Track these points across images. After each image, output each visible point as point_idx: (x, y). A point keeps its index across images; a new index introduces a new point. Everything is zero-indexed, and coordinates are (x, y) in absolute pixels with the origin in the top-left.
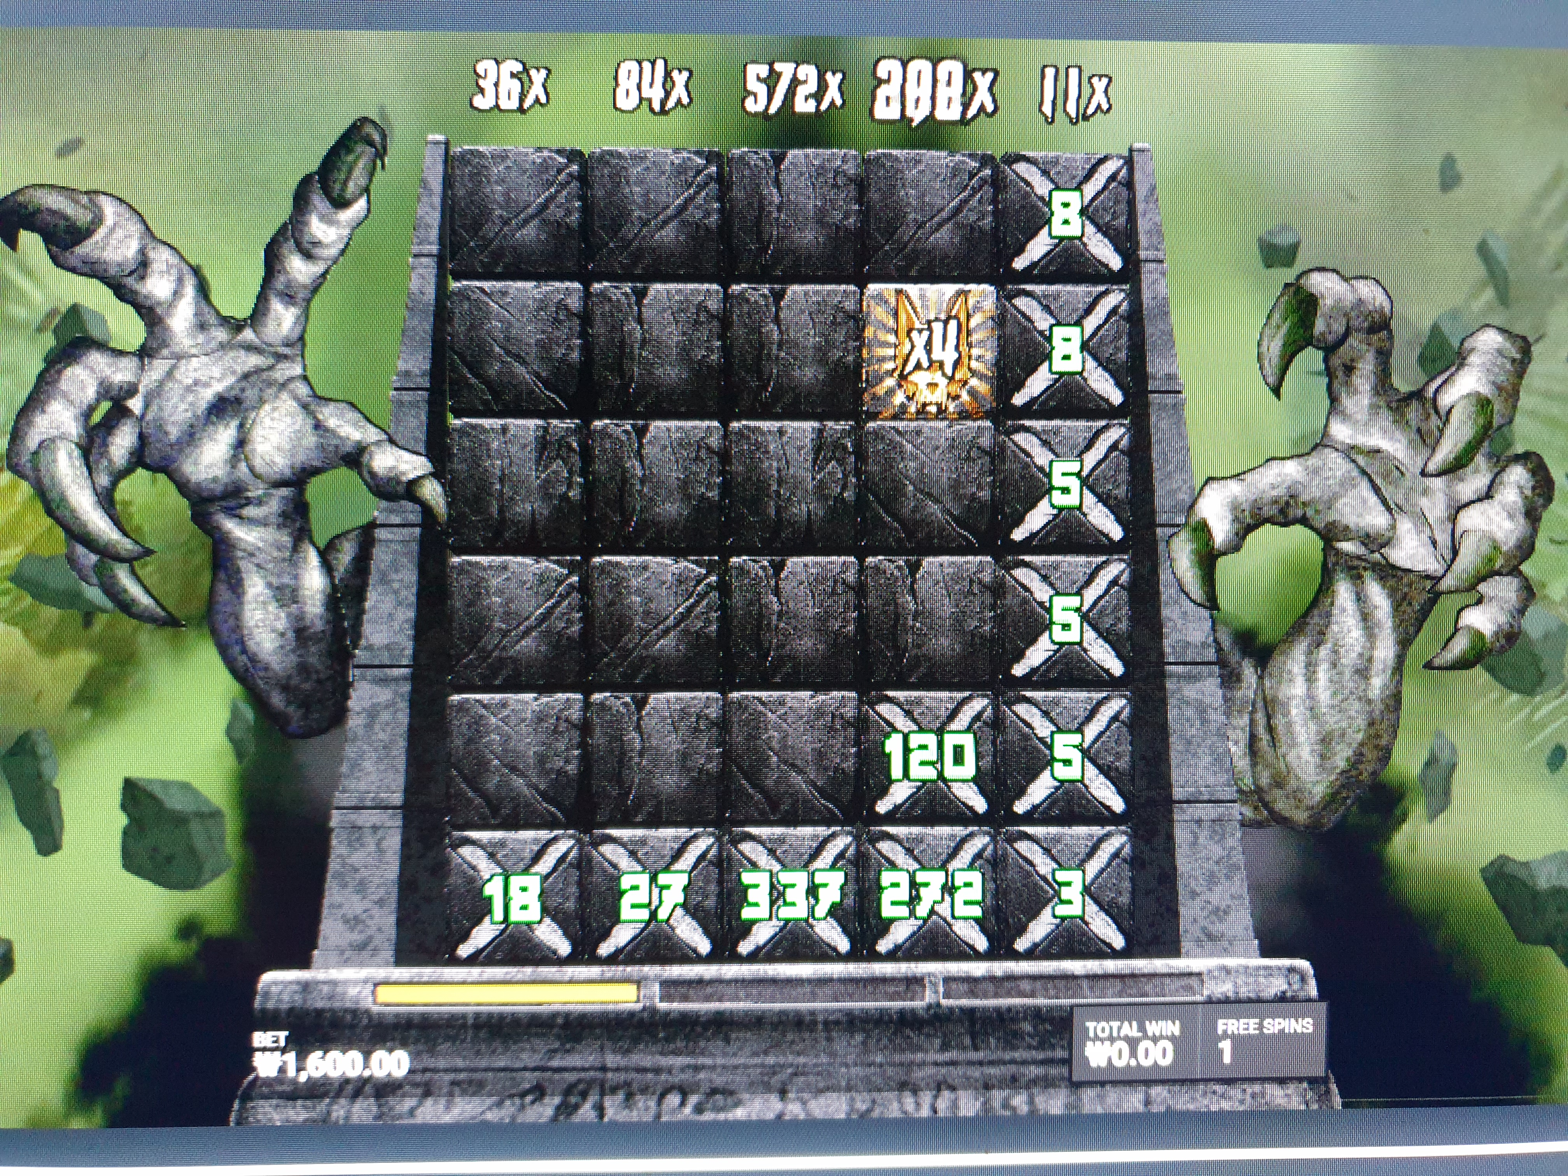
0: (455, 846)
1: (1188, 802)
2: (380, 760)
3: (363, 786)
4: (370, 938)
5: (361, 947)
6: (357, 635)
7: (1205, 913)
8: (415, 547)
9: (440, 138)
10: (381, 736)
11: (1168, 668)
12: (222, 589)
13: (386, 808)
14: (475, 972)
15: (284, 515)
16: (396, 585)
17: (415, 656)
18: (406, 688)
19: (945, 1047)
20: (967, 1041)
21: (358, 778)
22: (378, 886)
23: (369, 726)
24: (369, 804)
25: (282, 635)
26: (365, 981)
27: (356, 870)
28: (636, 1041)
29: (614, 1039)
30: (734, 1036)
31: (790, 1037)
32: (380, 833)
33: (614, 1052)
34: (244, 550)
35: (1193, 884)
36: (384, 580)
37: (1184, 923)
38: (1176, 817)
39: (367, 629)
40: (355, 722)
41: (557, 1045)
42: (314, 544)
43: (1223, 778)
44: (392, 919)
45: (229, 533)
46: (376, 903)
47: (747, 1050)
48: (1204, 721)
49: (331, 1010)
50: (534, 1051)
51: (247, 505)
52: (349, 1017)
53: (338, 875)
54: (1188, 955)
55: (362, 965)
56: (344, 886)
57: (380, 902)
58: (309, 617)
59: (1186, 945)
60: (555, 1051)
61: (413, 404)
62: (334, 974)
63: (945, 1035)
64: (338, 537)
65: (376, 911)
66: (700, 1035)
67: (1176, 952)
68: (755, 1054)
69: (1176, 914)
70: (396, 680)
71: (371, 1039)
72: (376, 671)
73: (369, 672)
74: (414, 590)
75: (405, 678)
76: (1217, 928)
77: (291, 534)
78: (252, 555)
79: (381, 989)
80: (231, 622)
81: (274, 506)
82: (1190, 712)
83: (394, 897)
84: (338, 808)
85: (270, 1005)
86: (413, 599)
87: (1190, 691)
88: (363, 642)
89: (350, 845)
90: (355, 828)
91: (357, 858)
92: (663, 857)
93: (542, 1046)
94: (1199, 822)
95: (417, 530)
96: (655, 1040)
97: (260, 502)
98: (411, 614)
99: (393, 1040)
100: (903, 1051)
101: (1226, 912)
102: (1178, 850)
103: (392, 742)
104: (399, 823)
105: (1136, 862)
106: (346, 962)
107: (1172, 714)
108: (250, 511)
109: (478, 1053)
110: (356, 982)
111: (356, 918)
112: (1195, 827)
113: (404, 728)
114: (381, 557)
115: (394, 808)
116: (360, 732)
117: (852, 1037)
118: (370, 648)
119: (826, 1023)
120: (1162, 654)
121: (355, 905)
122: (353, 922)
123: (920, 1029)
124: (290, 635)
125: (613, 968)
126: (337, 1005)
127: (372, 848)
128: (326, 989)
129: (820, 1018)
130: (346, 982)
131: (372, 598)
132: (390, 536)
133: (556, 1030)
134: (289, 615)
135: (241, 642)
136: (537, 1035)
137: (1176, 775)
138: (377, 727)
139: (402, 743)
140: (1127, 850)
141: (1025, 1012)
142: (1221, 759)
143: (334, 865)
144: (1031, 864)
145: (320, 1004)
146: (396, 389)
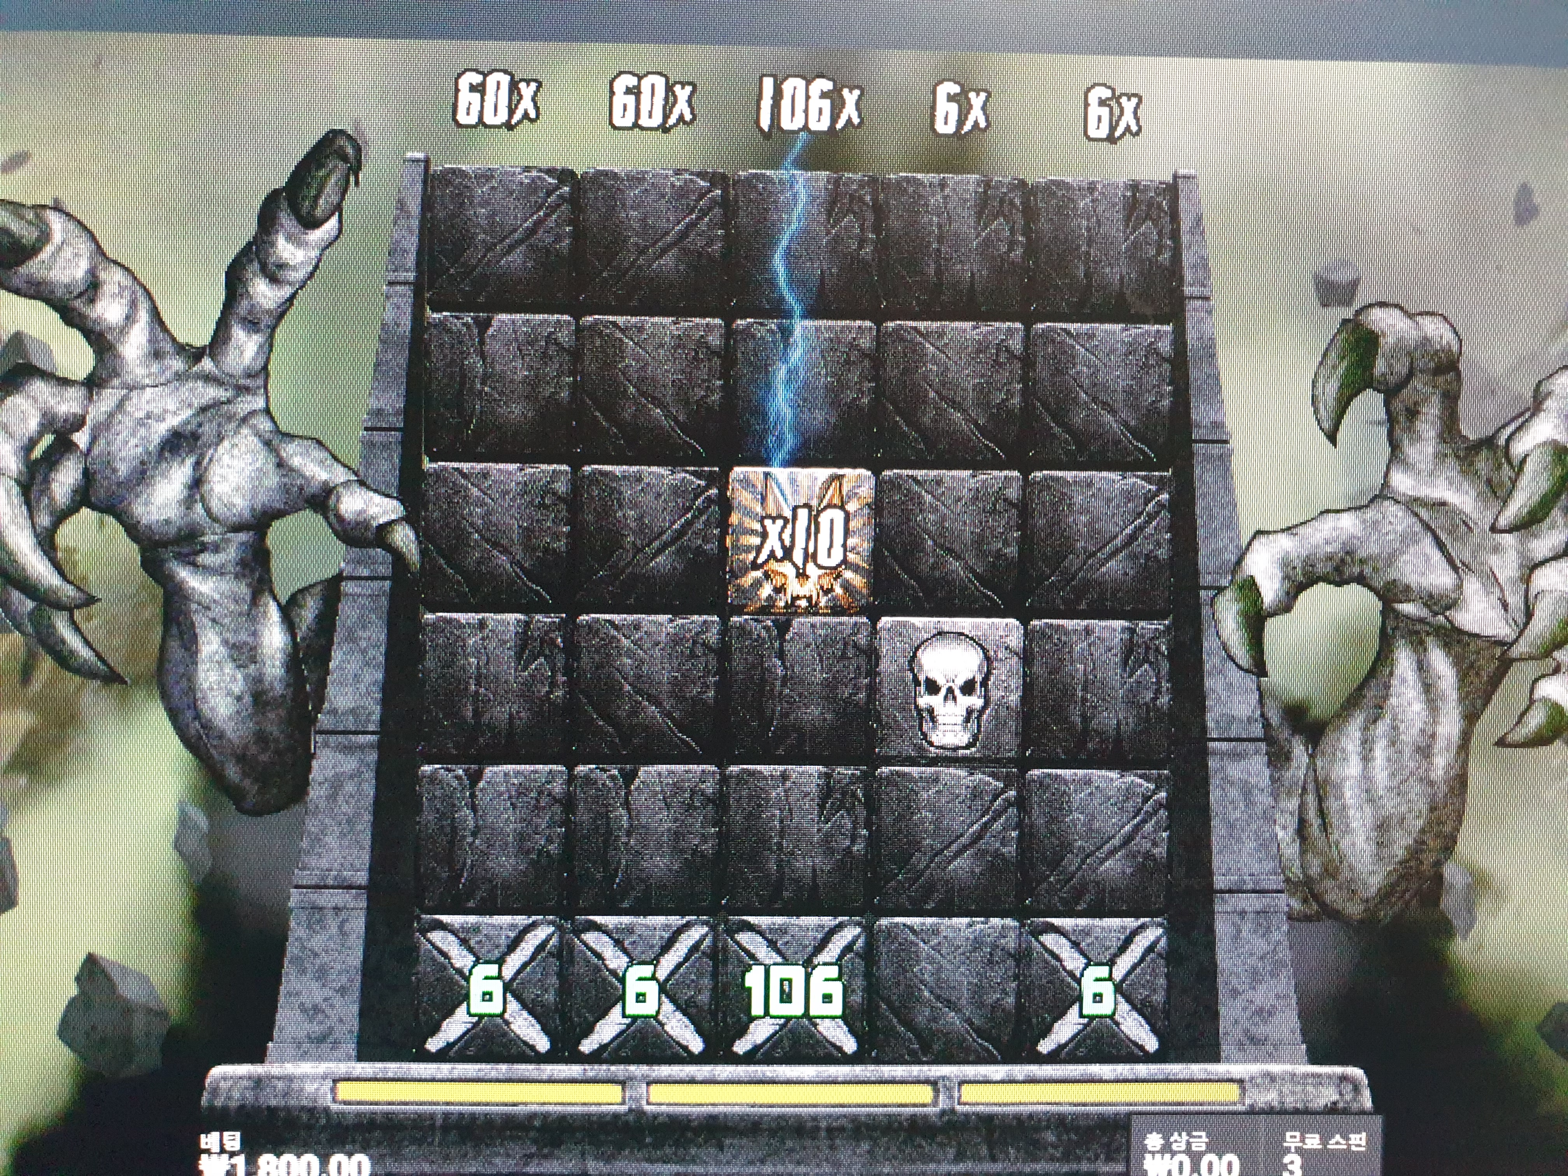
0: (424, 932)
1: (1230, 891)
2: (343, 835)
3: (324, 863)
4: (331, 1029)
5: (321, 1039)
6: (320, 697)
7: (1248, 1013)
8: (384, 601)
9: (420, 155)
10: (345, 808)
11: (1211, 744)
12: (174, 644)
13: (350, 887)
14: (445, 1069)
15: (242, 563)
16: (363, 644)
17: (382, 722)
18: (373, 757)
19: (959, 1157)
20: (984, 1151)
21: (320, 855)
22: (340, 973)
23: (332, 797)
24: (330, 882)
25: (239, 699)
26: (324, 1077)
27: (316, 955)
28: (620, 1147)
29: (596, 1143)
30: (727, 1142)
31: (789, 1144)
32: (343, 915)
33: (596, 1158)
34: (199, 604)
35: (1234, 981)
36: (351, 638)
37: (1223, 1025)
38: (1217, 908)
39: (331, 690)
40: (316, 793)
41: (534, 1150)
42: (275, 598)
43: (1269, 865)
44: (355, 1009)
45: (182, 582)
46: (337, 991)
47: (742, 1158)
48: (1249, 803)
49: (287, 1109)
50: (508, 1156)
51: (202, 551)
52: (305, 1117)
53: (298, 961)
54: (1228, 1060)
55: (320, 1059)
56: (304, 971)
57: (342, 991)
58: (268, 679)
59: (1226, 1049)
60: (531, 1156)
61: (385, 446)
62: (290, 1068)
63: (959, 1144)
64: (301, 591)
65: (337, 1001)
66: (691, 1141)
67: (1216, 1058)
68: (751, 1163)
69: (1216, 1015)
70: (361, 747)
71: (329, 1141)
72: (341, 738)
73: (332, 739)
74: (383, 649)
75: (371, 746)
76: (1261, 1031)
77: (249, 585)
78: (208, 608)
79: (341, 1086)
80: (184, 684)
81: (230, 554)
82: (1234, 793)
83: (358, 984)
84: (297, 887)
85: (219, 1103)
86: (382, 659)
87: (1235, 770)
88: (326, 705)
89: (309, 927)
90: (317, 908)
91: (317, 942)
92: (652, 946)
93: (517, 1150)
94: (1243, 913)
95: (387, 584)
96: (641, 1146)
97: (216, 549)
98: (379, 676)
99: (354, 1142)
100: (913, 1161)
101: (1270, 1014)
102: (1218, 944)
103: (358, 814)
104: (364, 904)
105: (1172, 957)
106: (304, 1056)
107: (1214, 795)
108: (206, 558)
109: (446, 1157)
110: (314, 1078)
111: (316, 1009)
112: (1237, 919)
113: (370, 800)
114: (347, 612)
115: (359, 887)
116: (322, 804)
117: (858, 1146)
118: (334, 712)
119: (830, 1130)
120: (1204, 729)
121: (314, 994)
122: (314, 1011)
123: (933, 1138)
124: (247, 699)
125: (596, 1067)
126: (292, 1102)
127: (334, 930)
128: (280, 1085)
129: (823, 1124)
130: (303, 1078)
131: (337, 657)
132: (358, 590)
133: (532, 1134)
134: (246, 677)
135: (194, 706)
136: (512, 1138)
137: (1218, 862)
138: (340, 799)
139: (368, 817)
140: (1163, 942)
141: (1048, 1120)
142: (1267, 844)
143: (292, 949)
144: (1057, 958)
145: (273, 1103)
146: (366, 429)
